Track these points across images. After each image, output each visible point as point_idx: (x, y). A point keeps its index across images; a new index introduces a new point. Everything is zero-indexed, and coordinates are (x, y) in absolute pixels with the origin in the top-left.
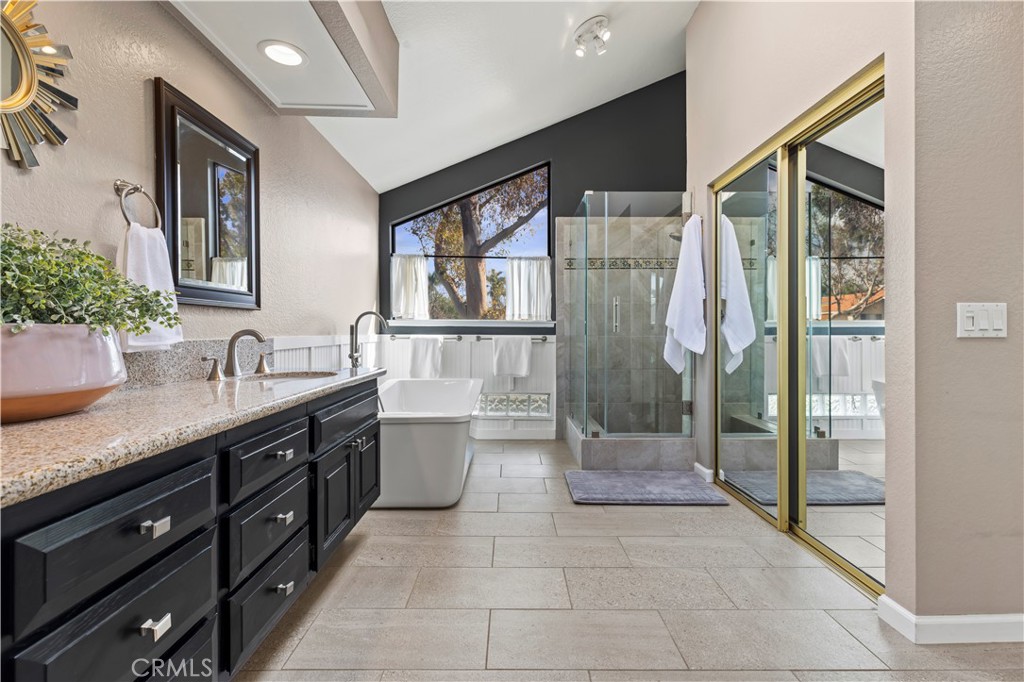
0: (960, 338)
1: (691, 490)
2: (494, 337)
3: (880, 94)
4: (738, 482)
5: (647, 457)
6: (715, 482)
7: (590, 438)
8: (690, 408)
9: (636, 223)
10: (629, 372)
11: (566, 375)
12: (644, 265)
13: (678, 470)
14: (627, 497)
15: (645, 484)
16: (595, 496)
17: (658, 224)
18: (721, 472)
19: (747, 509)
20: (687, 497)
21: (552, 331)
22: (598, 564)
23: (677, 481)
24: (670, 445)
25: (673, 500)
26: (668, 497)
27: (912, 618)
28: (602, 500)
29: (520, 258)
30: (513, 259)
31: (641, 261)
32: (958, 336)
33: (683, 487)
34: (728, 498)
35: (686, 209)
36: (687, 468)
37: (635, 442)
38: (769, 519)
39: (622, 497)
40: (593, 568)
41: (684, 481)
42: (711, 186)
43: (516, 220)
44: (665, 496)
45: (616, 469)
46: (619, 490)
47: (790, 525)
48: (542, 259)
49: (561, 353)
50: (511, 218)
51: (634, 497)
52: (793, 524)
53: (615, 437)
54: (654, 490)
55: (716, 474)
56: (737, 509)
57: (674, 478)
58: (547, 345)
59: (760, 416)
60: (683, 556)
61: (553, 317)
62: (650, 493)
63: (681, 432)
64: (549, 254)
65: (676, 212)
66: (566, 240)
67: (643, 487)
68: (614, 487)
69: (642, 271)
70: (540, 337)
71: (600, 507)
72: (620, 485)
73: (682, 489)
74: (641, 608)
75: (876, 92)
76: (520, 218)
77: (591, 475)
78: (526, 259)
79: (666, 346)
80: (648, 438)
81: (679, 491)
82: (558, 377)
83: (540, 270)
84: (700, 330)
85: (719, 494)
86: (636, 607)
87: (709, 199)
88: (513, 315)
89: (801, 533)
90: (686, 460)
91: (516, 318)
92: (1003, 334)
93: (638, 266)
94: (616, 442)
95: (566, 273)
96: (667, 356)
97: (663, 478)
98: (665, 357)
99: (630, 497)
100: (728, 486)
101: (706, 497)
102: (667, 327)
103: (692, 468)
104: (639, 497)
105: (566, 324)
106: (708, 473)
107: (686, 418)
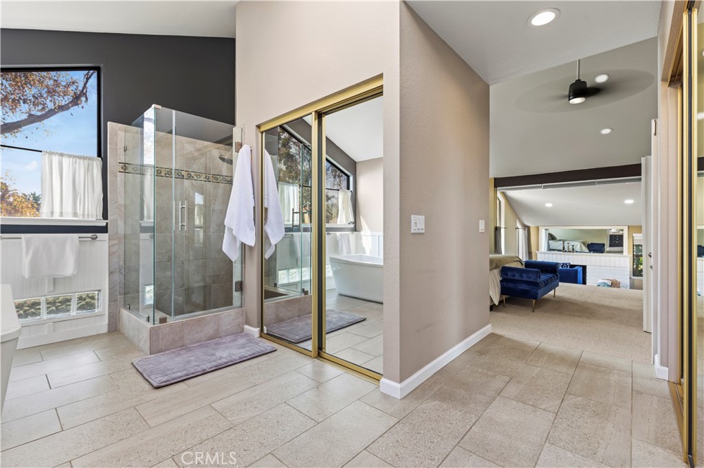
0: (413, 234)
1: (249, 346)
2: (23, 236)
3: (381, 94)
4: (276, 332)
5: (209, 330)
6: (261, 336)
7: (157, 324)
8: (240, 286)
9: (189, 143)
10: (183, 263)
11: (120, 270)
12: (195, 178)
13: (233, 334)
14: (204, 367)
15: (214, 352)
16: (174, 376)
17: (206, 147)
18: (265, 328)
19: (288, 349)
20: (250, 353)
21: (104, 230)
22: (204, 437)
23: (236, 343)
24: (226, 317)
25: (240, 358)
26: (236, 357)
27: (398, 385)
28: (182, 377)
29: (62, 155)
30: (51, 153)
31: (193, 174)
32: (412, 232)
33: (243, 346)
34: (276, 346)
35: (236, 139)
36: (240, 330)
37: (199, 320)
38: (304, 352)
39: (199, 369)
40: (201, 443)
41: (242, 341)
42: (258, 127)
43: (25, 116)
44: (234, 357)
45: (183, 346)
46: (194, 364)
47: (319, 352)
48: (90, 159)
49: (114, 249)
50: (18, 113)
51: (210, 365)
52: (320, 352)
53: (181, 319)
54: (223, 354)
55: (262, 330)
56: (283, 352)
57: (233, 341)
58: (97, 243)
59: (275, 285)
60: (266, 400)
61: (105, 216)
62: (221, 358)
63: (232, 304)
64: (99, 155)
65: (227, 141)
66: (121, 146)
67: (213, 355)
68: (189, 362)
69: (193, 181)
70: (90, 235)
71: (182, 384)
72: (192, 358)
73: (243, 348)
74: (258, 458)
75: (378, 92)
76: (30, 115)
77: (162, 358)
78: (70, 156)
79: (224, 240)
80: (209, 315)
81: (242, 350)
82: (110, 273)
83: (89, 169)
84: (251, 229)
85: (268, 345)
86: (253, 460)
87: (257, 135)
88: (52, 213)
89: (325, 356)
90: (239, 325)
91: (56, 216)
92: (423, 231)
93: (190, 177)
94: (183, 324)
95: (120, 176)
96: (225, 249)
97: (225, 343)
98: (223, 249)
99: (207, 366)
100: (271, 336)
101: (262, 349)
102: (225, 226)
103: (242, 330)
104: (214, 364)
105: (121, 224)
106: (256, 331)
107: (236, 295)
